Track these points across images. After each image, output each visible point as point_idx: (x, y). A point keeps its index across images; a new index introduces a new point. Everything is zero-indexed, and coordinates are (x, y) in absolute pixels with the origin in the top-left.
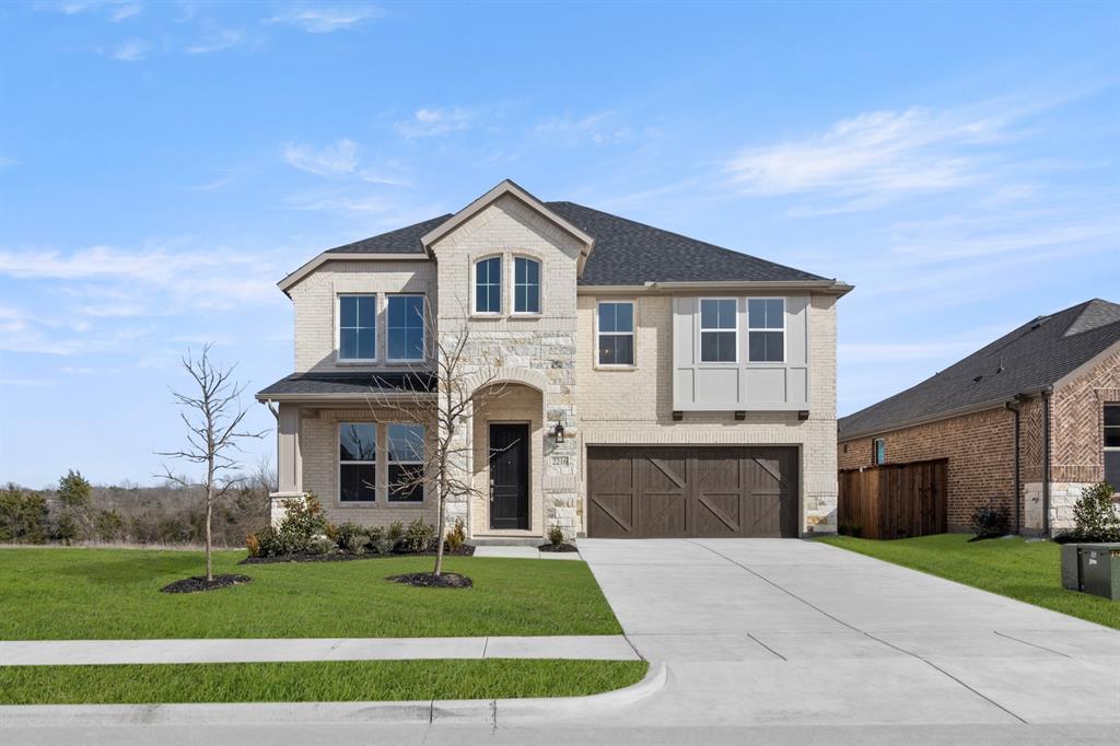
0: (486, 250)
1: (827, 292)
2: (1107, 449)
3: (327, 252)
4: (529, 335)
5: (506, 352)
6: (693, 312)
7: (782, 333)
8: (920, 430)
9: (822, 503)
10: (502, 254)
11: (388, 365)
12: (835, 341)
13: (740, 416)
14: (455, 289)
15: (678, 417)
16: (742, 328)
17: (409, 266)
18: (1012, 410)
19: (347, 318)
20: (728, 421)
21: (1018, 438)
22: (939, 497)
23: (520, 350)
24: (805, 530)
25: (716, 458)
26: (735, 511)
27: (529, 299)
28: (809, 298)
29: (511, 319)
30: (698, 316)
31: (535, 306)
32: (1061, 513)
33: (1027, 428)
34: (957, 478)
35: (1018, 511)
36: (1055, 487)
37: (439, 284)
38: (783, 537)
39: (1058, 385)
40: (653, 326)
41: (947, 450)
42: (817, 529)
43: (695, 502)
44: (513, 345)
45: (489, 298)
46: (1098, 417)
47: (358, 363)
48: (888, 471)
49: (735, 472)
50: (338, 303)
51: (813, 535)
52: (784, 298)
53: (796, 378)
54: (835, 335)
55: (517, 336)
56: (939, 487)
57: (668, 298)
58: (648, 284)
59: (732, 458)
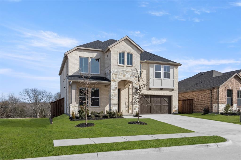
0: (121, 51)
1: (177, 65)
2: (227, 98)
3: (77, 46)
4: (130, 70)
5: (126, 74)
6: (153, 67)
7: (169, 73)
8: (186, 93)
9: (176, 107)
10: (125, 52)
11: (91, 74)
12: (178, 75)
13: (161, 89)
14: (114, 58)
15: (150, 89)
16: (162, 71)
17: (96, 52)
18: (210, 90)
19: (81, 62)
20: (159, 90)
21: (211, 95)
22: (192, 106)
23: (128, 73)
24: (173, 113)
25: (156, 98)
26: (160, 109)
27: (130, 62)
28: (174, 66)
29: (127, 66)
30: (154, 68)
31: (131, 64)
32: (221, 109)
33: (214, 93)
34: (196, 103)
35: (211, 109)
36: (220, 105)
37: (111, 57)
38: (168, 114)
39: (221, 86)
40: (145, 69)
41: (193, 97)
42: (175, 112)
43: (152, 107)
44: (127, 72)
45: (122, 61)
46: (226, 92)
47: (84, 73)
48: (183, 101)
49: (160, 100)
50: (79, 59)
51: (174, 114)
52: (170, 66)
53: (172, 82)
54: (178, 74)
55: (128, 70)
56: (192, 104)
57: (148, 64)
58: (145, 61)
59: (159, 98)
